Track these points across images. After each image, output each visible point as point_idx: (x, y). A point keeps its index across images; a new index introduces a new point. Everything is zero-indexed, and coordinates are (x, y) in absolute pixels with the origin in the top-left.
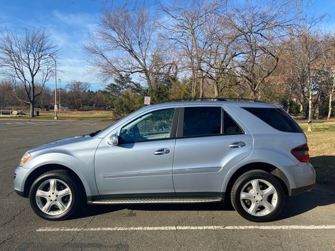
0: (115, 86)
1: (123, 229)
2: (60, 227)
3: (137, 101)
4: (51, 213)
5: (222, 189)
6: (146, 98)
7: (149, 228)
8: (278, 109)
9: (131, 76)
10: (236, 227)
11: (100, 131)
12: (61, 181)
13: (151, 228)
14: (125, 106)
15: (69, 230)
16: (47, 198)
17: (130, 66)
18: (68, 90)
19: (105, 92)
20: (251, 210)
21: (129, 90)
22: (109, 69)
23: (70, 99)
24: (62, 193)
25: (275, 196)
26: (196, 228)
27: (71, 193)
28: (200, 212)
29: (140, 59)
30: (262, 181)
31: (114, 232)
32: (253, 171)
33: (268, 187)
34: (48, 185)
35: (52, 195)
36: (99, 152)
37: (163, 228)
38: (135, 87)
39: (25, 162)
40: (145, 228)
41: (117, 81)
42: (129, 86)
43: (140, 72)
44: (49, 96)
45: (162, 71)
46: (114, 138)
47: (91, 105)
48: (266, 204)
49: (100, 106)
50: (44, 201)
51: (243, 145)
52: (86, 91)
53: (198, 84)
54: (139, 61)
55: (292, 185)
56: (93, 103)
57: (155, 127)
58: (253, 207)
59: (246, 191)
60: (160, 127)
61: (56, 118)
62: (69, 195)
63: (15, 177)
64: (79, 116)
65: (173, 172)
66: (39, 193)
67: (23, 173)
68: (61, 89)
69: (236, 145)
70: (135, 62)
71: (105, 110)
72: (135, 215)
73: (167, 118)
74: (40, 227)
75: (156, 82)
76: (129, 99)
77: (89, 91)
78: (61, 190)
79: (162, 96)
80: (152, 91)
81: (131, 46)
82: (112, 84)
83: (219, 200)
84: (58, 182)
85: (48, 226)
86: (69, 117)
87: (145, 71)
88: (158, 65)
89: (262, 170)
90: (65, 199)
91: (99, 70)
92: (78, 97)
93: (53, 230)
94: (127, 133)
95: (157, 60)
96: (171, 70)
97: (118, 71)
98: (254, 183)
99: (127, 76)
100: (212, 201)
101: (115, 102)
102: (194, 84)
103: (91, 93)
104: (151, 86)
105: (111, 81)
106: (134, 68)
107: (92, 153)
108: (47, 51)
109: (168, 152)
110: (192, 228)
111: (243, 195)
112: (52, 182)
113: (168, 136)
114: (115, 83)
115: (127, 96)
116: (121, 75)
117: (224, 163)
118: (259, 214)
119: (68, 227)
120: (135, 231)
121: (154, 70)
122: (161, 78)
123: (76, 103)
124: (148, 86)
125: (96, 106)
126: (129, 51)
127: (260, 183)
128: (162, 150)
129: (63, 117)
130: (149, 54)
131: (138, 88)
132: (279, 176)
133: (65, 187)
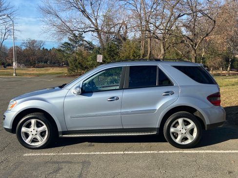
0: (69, 44)
1: (86, 153)
2: (40, 153)
3: (90, 58)
4: (33, 144)
5: (157, 125)
6: (98, 56)
7: (104, 153)
8: (199, 67)
9: (84, 35)
10: (166, 152)
11: (66, 84)
12: (39, 121)
13: (106, 153)
14: (79, 63)
15: (47, 154)
16: (30, 133)
17: (83, 26)
18: (24, 48)
19: (59, 50)
20: (178, 141)
21: (82, 48)
22: (63, 29)
23: (25, 56)
24: (41, 129)
25: (195, 130)
26: (138, 152)
27: (47, 129)
28: (141, 143)
29: (92, 19)
30: (186, 119)
31: (79, 155)
32: (179, 112)
33: (190, 123)
34: (30, 123)
35: (33, 131)
36: (67, 100)
37: (114, 153)
38: (88, 45)
39: (12, 107)
40: (101, 153)
41: (70, 39)
42: (82, 45)
43: (92, 31)
44: (5, 53)
45: (112, 30)
46: (78, 89)
47: (46, 62)
48: (188, 136)
49: (54, 63)
50: (27, 135)
51: (172, 93)
52: (41, 49)
53: (146, 42)
54: (92, 21)
55: (207, 122)
56: (48, 60)
57: (108, 82)
58: (179, 138)
59: (175, 126)
60: (112, 82)
61: (14, 74)
62: (46, 131)
63: (4, 119)
64: (35, 72)
65: (122, 114)
66: (24, 129)
67: (11, 115)
68: (17, 47)
69: (168, 94)
70: (87, 22)
71: (59, 66)
72: (94, 145)
73: (118, 74)
74: (25, 153)
75: (107, 40)
76: (82, 56)
77: (44, 48)
78: (40, 127)
79: (113, 54)
80: (104, 49)
81: (83, 7)
82: (66, 43)
83: (155, 133)
84: (37, 122)
85: (32, 152)
86: (26, 74)
87: (97, 30)
88: (109, 25)
89: (185, 112)
90: (42, 134)
91: (54, 30)
92: (34, 54)
93: (36, 155)
94: (86, 85)
95: (108, 20)
96: (121, 29)
97: (72, 31)
98: (180, 121)
99: (80, 35)
100: (150, 134)
101: (70, 60)
102: (143, 43)
103: (45, 50)
104: (103, 45)
105: (66, 40)
106: (87, 28)
107: (62, 100)
108: (5, 12)
109: (118, 99)
110: (135, 152)
111: (172, 130)
112: (33, 121)
113: (118, 87)
114: (69, 42)
115: (80, 54)
116: (74, 34)
117: (158, 106)
118: (183, 143)
119: (46, 152)
120: (95, 155)
121: (106, 30)
122: (112, 37)
123: (31, 61)
124: (100, 45)
125: (50, 63)
126: (82, 11)
127: (185, 121)
128: (113, 98)
129: (20, 74)
130: (101, 14)
131: (90, 47)
132: (198, 116)
133: (42, 125)
